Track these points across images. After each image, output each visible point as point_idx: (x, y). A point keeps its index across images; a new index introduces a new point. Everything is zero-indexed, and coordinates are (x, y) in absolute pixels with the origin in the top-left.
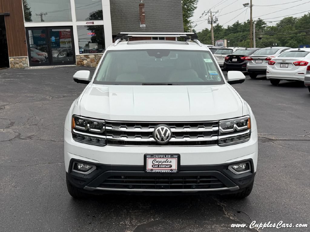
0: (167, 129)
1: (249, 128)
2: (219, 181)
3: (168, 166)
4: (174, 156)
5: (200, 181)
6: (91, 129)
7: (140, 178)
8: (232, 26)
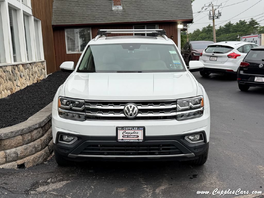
0: (135, 107)
1: (203, 106)
2: (177, 148)
3: (136, 136)
4: (140, 129)
5: (162, 148)
6: (73, 108)
7: (113, 147)
8: (224, 27)
